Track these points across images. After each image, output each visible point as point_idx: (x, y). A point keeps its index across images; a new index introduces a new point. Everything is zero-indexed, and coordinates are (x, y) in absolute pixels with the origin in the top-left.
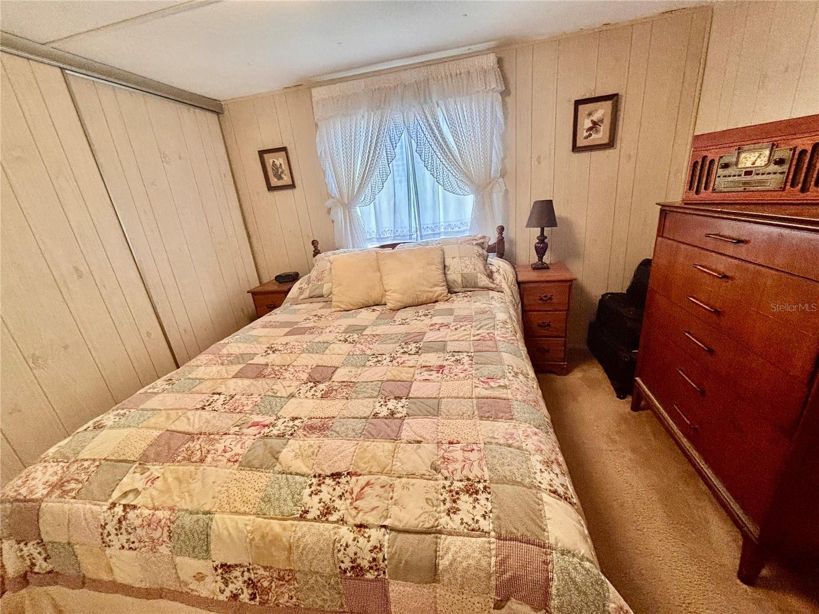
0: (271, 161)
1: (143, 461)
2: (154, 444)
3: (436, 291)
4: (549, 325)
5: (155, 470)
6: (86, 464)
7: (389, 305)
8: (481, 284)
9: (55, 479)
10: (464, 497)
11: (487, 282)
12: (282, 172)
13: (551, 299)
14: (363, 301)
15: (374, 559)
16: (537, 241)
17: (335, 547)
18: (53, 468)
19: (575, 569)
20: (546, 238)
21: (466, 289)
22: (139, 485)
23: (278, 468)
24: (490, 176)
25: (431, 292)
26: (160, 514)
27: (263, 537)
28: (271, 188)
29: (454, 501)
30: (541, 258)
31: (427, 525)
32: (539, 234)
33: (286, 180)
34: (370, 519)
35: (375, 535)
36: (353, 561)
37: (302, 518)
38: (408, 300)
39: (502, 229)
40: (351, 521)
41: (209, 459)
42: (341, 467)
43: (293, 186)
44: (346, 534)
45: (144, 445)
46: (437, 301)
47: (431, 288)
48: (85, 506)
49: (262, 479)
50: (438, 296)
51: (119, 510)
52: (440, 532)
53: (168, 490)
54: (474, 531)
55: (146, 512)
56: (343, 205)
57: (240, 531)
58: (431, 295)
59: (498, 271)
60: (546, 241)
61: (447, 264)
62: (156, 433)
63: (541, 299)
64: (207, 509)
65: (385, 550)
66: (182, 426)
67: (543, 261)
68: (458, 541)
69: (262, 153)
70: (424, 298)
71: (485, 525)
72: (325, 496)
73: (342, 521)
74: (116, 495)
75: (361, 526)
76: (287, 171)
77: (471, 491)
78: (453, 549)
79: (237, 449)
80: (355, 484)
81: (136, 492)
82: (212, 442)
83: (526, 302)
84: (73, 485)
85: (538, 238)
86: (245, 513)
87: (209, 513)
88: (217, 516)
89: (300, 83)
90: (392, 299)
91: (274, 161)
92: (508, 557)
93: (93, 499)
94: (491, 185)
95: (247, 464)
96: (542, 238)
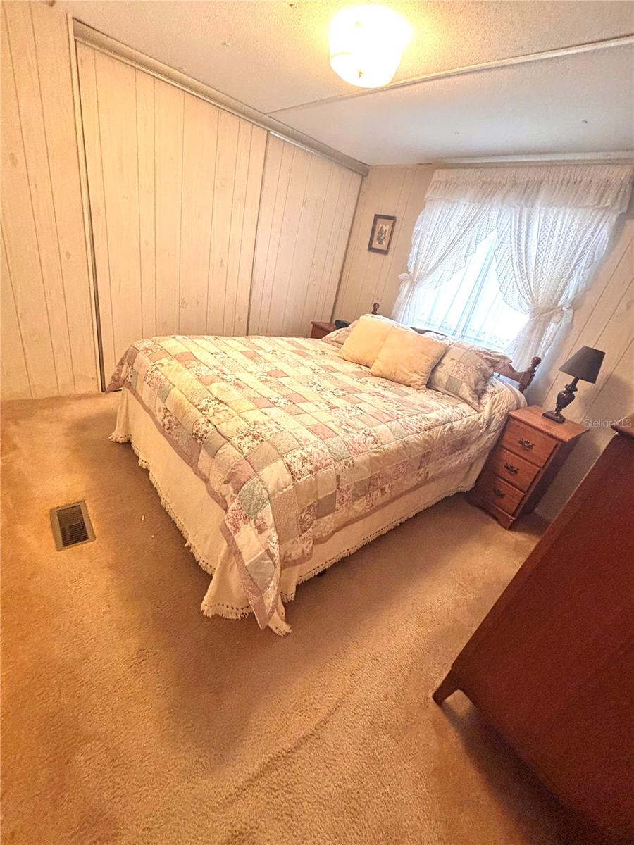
0: (381, 226)
1: (174, 357)
2: (182, 354)
3: (412, 377)
4: (516, 472)
5: (174, 362)
6: (159, 347)
7: (372, 370)
8: (462, 394)
9: (148, 346)
10: (251, 437)
11: (467, 394)
12: (384, 238)
13: (530, 447)
14: (359, 358)
15: (203, 435)
16: (565, 389)
17: (196, 422)
18: (150, 343)
19: (258, 488)
20: (576, 390)
21: (447, 392)
22: (165, 364)
23: (207, 387)
24: (558, 301)
25: (408, 375)
26: (162, 376)
27: (181, 404)
28: (370, 249)
29: (245, 436)
30: (559, 409)
31: (228, 436)
32: (570, 383)
33: (384, 246)
34: (214, 421)
35: (210, 426)
36: (197, 431)
37: (196, 406)
38: (387, 373)
39: (537, 361)
40: (208, 418)
41: (190, 370)
42: (225, 400)
43: (385, 252)
44: (203, 420)
45: (178, 352)
46: (410, 386)
47: (410, 372)
48: (147, 360)
49: (198, 386)
50: (412, 382)
51: (154, 367)
52: (229, 441)
53: (170, 371)
54: (240, 450)
55: (160, 374)
56: (412, 282)
57: (176, 397)
58: (406, 377)
59: (493, 394)
60: (574, 393)
61: (443, 362)
62: (186, 350)
63: (521, 443)
64: (175, 384)
65: (208, 434)
66: (197, 355)
67: (561, 412)
68: (231, 447)
69: (377, 217)
70: (399, 377)
71: (245, 450)
72: (210, 405)
73: (206, 415)
74: (157, 362)
75: (209, 421)
76: (387, 239)
77: (255, 438)
78: (228, 449)
79: (203, 373)
80: (223, 407)
81: (163, 365)
82: (199, 365)
83: (506, 437)
84: (150, 352)
85: (567, 387)
86: (183, 393)
87: (174, 385)
88: (175, 388)
89: (430, 162)
90: (377, 367)
91: (382, 227)
92: (241, 465)
93: (151, 360)
94: (551, 312)
95: (200, 380)
96: (571, 389)
